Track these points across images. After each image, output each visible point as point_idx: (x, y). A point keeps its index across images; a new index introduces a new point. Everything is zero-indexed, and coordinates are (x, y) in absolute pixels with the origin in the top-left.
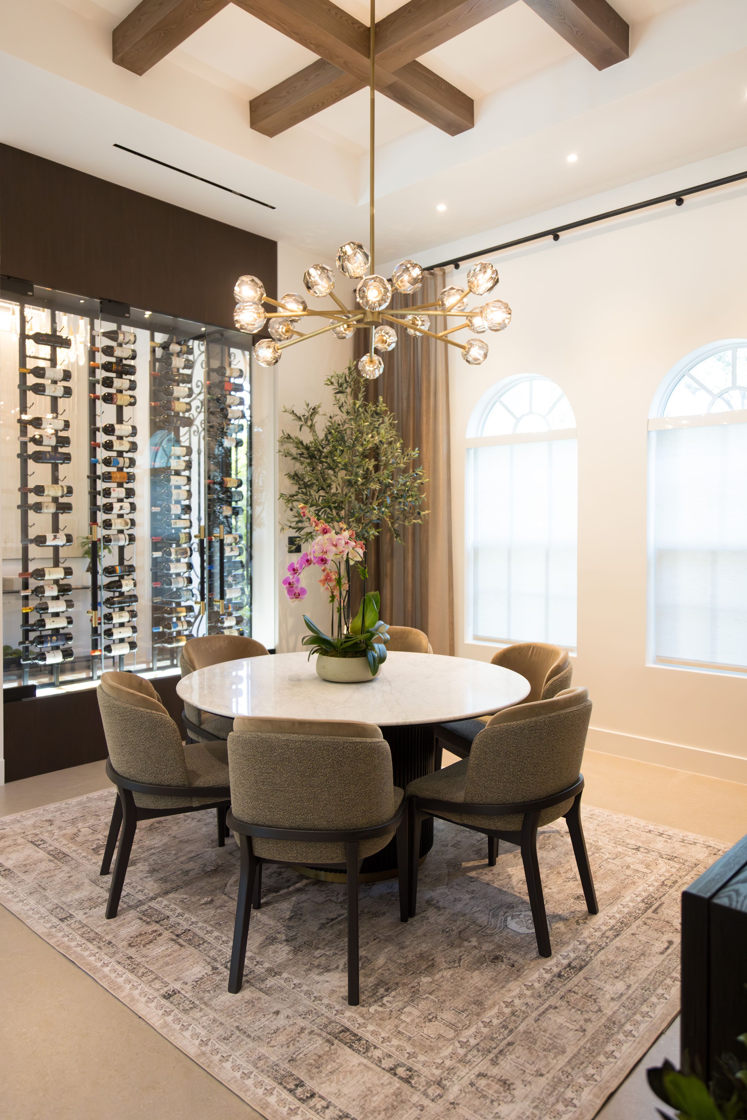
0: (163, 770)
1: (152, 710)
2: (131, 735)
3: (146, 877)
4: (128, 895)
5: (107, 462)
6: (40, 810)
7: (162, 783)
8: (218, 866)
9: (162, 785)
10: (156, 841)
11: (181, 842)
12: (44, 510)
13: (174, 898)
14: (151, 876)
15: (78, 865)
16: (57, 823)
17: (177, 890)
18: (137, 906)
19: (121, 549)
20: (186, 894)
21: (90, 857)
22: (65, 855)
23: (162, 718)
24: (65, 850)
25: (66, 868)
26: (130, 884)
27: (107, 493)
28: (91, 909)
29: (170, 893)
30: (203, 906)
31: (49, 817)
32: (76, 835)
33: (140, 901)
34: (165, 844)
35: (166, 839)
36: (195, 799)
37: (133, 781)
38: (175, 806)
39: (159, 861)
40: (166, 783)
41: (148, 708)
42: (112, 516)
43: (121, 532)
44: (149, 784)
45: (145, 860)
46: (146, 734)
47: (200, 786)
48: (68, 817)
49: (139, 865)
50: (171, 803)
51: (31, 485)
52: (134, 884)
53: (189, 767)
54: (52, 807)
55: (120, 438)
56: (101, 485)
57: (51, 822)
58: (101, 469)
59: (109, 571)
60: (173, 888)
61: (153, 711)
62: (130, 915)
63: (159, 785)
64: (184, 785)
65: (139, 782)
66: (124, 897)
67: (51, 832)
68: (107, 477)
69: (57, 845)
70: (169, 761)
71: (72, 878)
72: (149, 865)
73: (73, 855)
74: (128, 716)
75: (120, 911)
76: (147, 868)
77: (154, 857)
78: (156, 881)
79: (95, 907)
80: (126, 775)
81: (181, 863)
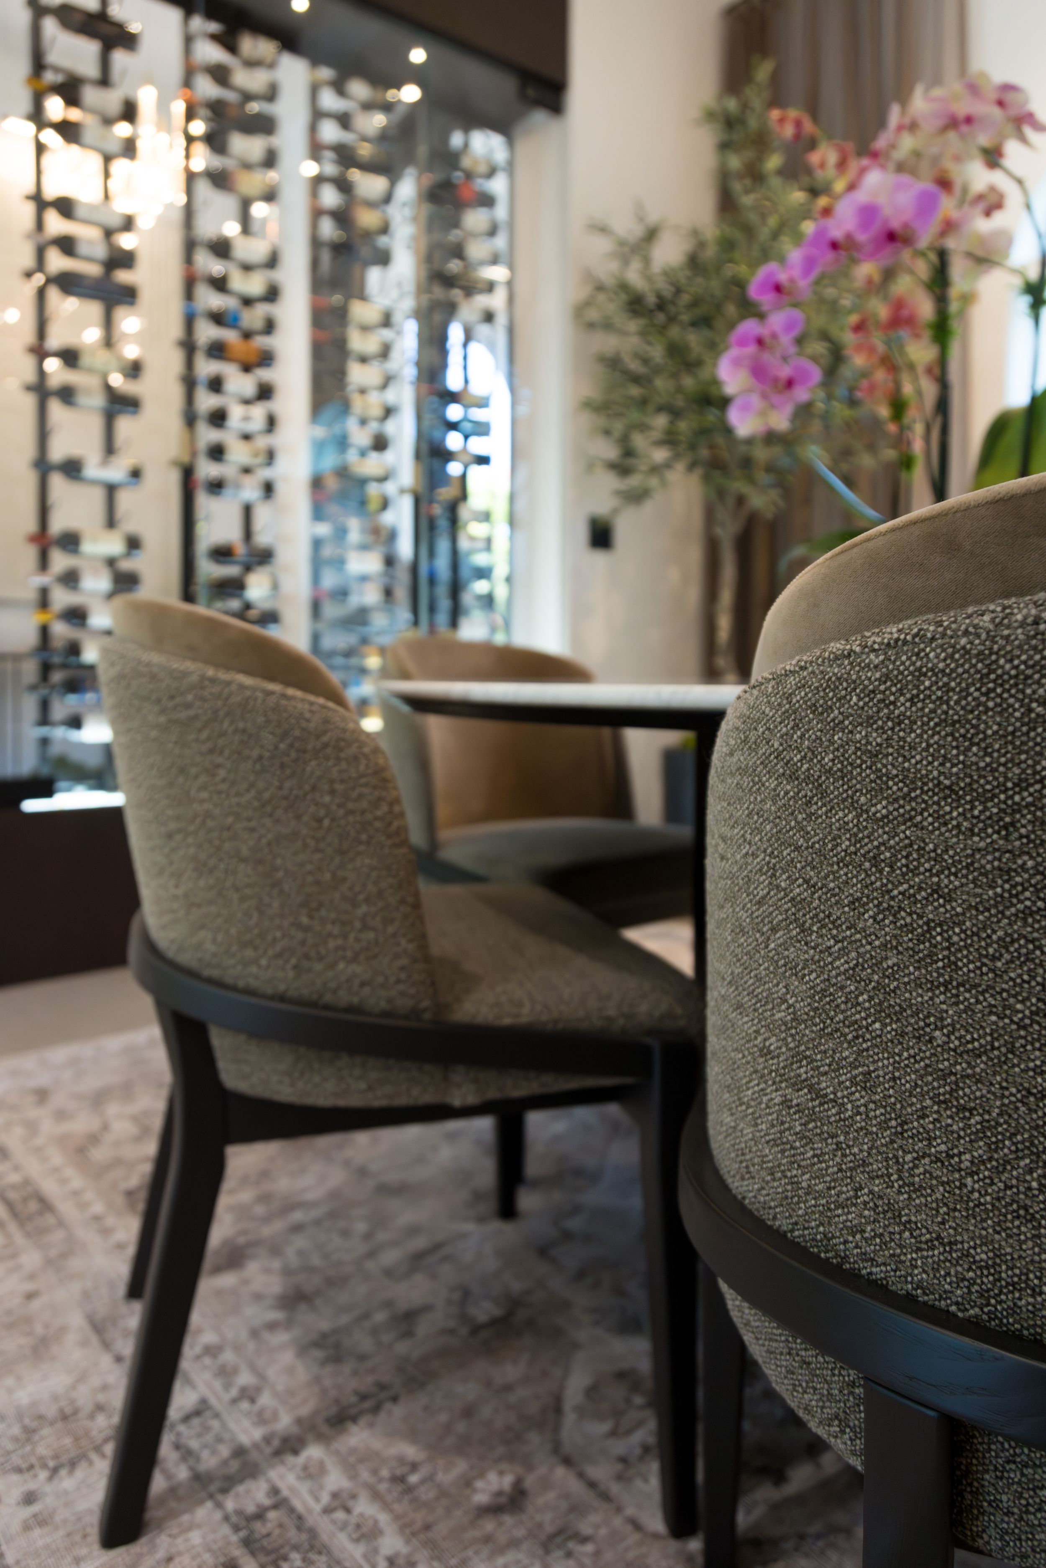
0: (332, 944)
1: (288, 684)
2: (204, 788)
3: (272, 1326)
4: (200, 1410)
5: (218, 318)
6: (28, 1062)
7: (328, 998)
8: (514, 1303)
9: (327, 1007)
10: (308, 1180)
11: (385, 1190)
12: (82, 400)
13: (368, 1457)
14: (288, 1324)
15: (71, 1248)
16: (58, 1100)
17: (376, 1409)
18: (229, 1483)
19: (248, 511)
20: (412, 1435)
21: (110, 1221)
22: (45, 1205)
23: (326, 721)
24: (50, 1187)
25: (31, 1259)
26: (211, 1351)
27: (216, 385)
28: (55, 1471)
29: (354, 1419)
30: (489, 1525)
31: (42, 1080)
32: (94, 1139)
33: (239, 1452)
34: (334, 1195)
35: (337, 1177)
36: (458, 1074)
37: (210, 981)
38: (378, 1099)
39: (316, 1260)
40: (344, 998)
41: (272, 679)
42: (228, 437)
43: (247, 470)
44: (272, 998)
45: (275, 1250)
46: (261, 785)
47: (480, 1020)
48: (91, 1083)
49: (252, 1267)
50: (363, 1085)
51: (54, 341)
52: (228, 1357)
53: (439, 946)
54: (59, 1054)
55: (247, 268)
56: (206, 368)
57: (42, 1095)
58: (207, 332)
59: (222, 554)
60: (363, 1397)
61: (291, 691)
62: (196, 1537)
63: (314, 1005)
64: (415, 1013)
65: (234, 988)
66: (186, 1419)
67: (32, 1127)
68: (217, 350)
69: (33, 1168)
70: (355, 905)
71: (36, 1304)
72: (287, 1272)
73: (66, 1208)
74: (188, 706)
75: (162, 1501)
76: (274, 1285)
77: (300, 1242)
78: (303, 1349)
79: (73, 1464)
80: (186, 959)
81: (389, 1273)
